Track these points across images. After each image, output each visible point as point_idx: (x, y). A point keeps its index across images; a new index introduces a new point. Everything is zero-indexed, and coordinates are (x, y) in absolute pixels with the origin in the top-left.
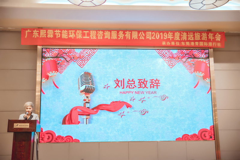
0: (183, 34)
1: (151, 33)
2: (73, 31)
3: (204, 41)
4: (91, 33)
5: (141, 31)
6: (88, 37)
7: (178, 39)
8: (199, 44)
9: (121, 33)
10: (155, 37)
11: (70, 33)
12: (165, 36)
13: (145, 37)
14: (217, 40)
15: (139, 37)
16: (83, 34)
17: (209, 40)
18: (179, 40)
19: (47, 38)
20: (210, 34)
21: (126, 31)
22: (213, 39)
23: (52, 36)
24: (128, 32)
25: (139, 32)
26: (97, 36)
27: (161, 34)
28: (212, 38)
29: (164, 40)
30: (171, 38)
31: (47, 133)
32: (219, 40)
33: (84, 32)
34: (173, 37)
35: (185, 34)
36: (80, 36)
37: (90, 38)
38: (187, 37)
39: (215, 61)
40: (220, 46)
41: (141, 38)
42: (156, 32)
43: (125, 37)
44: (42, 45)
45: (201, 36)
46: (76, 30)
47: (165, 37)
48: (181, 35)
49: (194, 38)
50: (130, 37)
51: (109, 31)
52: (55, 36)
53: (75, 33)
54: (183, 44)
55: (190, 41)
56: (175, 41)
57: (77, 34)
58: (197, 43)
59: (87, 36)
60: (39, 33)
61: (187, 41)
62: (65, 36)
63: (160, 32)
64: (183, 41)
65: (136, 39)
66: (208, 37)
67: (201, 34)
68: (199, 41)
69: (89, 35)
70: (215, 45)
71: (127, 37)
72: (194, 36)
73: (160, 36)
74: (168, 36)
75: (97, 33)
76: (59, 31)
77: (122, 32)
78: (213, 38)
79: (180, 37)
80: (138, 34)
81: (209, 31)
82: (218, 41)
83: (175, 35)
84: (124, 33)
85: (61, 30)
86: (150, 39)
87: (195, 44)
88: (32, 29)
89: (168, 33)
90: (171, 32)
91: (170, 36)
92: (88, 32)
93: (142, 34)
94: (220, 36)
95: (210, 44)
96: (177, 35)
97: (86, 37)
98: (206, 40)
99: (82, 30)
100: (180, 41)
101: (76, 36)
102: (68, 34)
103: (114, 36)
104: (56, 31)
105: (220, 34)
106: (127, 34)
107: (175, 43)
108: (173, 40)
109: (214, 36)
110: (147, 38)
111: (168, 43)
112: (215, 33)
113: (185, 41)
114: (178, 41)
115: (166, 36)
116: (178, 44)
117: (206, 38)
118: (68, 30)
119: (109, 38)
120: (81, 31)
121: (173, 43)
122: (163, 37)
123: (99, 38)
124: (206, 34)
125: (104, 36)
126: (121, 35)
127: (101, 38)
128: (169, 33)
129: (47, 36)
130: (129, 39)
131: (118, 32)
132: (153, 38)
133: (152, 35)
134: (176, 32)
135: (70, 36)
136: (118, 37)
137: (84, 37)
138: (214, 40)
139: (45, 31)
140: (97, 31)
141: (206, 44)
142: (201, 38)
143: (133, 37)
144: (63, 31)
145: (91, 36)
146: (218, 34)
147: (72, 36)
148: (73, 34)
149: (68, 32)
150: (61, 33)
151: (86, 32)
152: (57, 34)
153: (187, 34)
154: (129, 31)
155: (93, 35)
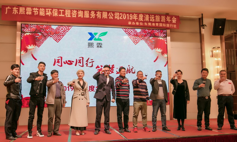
0: (145, 16)
1: (118, 13)
2: (50, 10)
3: (163, 23)
4: (66, 12)
5: (111, 12)
6: (64, 16)
7: (142, 20)
8: (159, 25)
9: (93, 13)
10: (122, 17)
11: (47, 11)
12: (130, 17)
13: (114, 17)
14: (173, 22)
15: (108, 17)
16: (59, 13)
17: (167, 22)
18: (143, 21)
19: (26, 15)
20: (168, 17)
21: (98, 11)
22: (170, 21)
23: (30, 13)
24: (99, 12)
25: (108, 12)
26: (71, 15)
27: (128, 15)
28: (169, 21)
29: (130, 20)
30: (136, 19)
31: (26, 100)
32: (175, 22)
33: (60, 10)
34: (137, 18)
35: (147, 16)
36: (56, 14)
37: (65, 16)
38: (149, 19)
39: (172, 40)
40: (175, 27)
41: (110, 18)
42: (123, 13)
43: (96, 17)
44: (21, 21)
45: (160, 18)
46: (52, 9)
47: (131, 18)
48: (145, 17)
49: (155, 20)
50: (100, 17)
51: (82, 10)
52: (33, 13)
53: (51, 11)
54: (146, 24)
55: (152, 22)
56: (139, 22)
57: (53, 12)
58: (157, 24)
59: (63, 14)
60: (18, 10)
61: (150, 22)
62: (42, 13)
63: (126, 13)
64: (145, 22)
65: (106, 18)
66: (166, 19)
67: (161, 17)
68: (159, 22)
69: (64, 13)
70: (171, 26)
71: (98, 17)
72: (155, 18)
73: (127, 17)
74: (133, 17)
75: (71, 12)
76: (37, 9)
77: (94, 12)
78: (170, 20)
79: (144, 18)
80: (108, 14)
81: (167, 15)
82: (174, 24)
83: (139, 16)
84: (96, 13)
85: (39, 8)
86: (118, 19)
87: (155, 25)
88: (12, 7)
89: (133, 15)
90: (136, 13)
91: (135, 18)
92: (63, 10)
93: (111, 14)
94: (175, 19)
95: (168, 25)
96: (141, 16)
97: (61, 15)
98: (165, 22)
99: (58, 9)
100: (143, 22)
101: (52, 13)
102: (45, 12)
103: (87, 15)
104: (34, 9)
105: (175, 18)
106: (98, 14)
107: (139, 23)
108: (137, 21)
109: (171, 19)
110: (115, 18)
111: (134, 23)
112: (171, 17)
113: (147, 22)
114: (141, 21)
115: (132, 17)
116: (141, 24)
117: (165, 20)
118: (45, 8)
119: (82, 17)
120: (57, 10)
121: (137, 23)
122: (129, 17)
123: (73, 16)
124: (164, 17)
125: (77, 15)
126: (93, 15)
127: (75, 17)
128: (134, 14)
129: (25, 13)
130: (100, 18)
131: (90, 11)
132: (120, 18)
133: (120, 16)
134: (140, 14)
135: (47, 14)
136: (90, 16)
137: (60, 15)
138: (171, 22)
139: (24, 8)
140: (71, 10)
141: (164, 25)
142: (160, 20)
143: (103, 17)
144: (41, 9)
145: (66, 14)
146: (174, 17)
147: (49, 14)
148: (50, 12)
149: (45, 10)
150: (39, 11)
151: (62, 11)
152: (35, 12)
153: (149, 16)
154: (100, 11)
155: (68, 14)
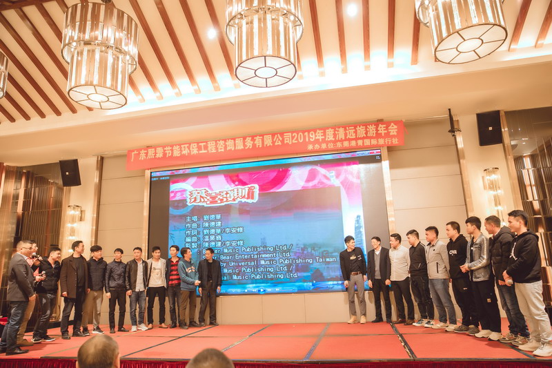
0: (338, 131)
1: (290, 134)
2: (186, 146)
3: (371, 138)
4: (209, 145)
5: (277, 134)
6: (206, 151)
7: (331, 138)
8: (363, 143)
9: (249, 140)
10: (297, 139)
11: (183, 149)
12: (311, 136)
13: (283, 141)
14: (391, 134)
15: (273, 142)
16: (199, 148)
17: (378, 136)
18: (333, 139)
19: (155, 158)
20: (380, 126)
21: (256, 136)
22: (385, 133)
23: (161, 155)
24: (258, 137)
25: (273, 135)
26: (217, 149)
27: (306, 134)
28: (383, 132)
29: (310, 142)
30: (321, 138)
32: (395, 134)
33: (200, 144)
34: (323, 137)
35: (341, 130)
36: (195, 151)
37: (208, 151)
38: (346, 135)
39: (392, 167)
40: (397, 143)
41: (276, 144)
42: (298, 132)
43: (254, 145)
44: (151, 169)
45: (366, 130)
46: (190, 144)
47: (312, 138)
48: (336, 132)
49: (356, 135)
50: (261, 144)
51: (232, 139)
52: (165, 154)
53: (189, 148)
54: (339, 145)
55: (350, 140)
56: (327, 143)
57: (191, 149)
58: (360, 142)
59: (205, 150)
60: (147, 154)
61: (346, 140)
62: (176, 153)
63: (304, 132)
64: (339, 141)
65: (270, 146)
66: (377, 130)
67: (366, 128)
68: (363, 138)
69: (206, 148)
70: (388, 142)
71: (257, 145)
72: (356, 132)
73: (305, 137)
74: (316, 136)
75: (216, 144)
76: (170, 148)
77: (250, 138)
78: (386, 131)
79: (335, 135)
80: (273, 138)
81: (379, 122)
82: (393, 136)
83: (327, 133)
84: (253, 140)
85: (172, 146)
86: (290, 143)
87: (357, 144)
88: (139, 150)
89: (315, 132)
90: (320, 129)
91: (319, 136)
92: (205, 144)
93: (278, 137)
94: (396, 127)
95: (381, 141)
96: (329, 133)
97: (203, 151)
98: (374, 135)
99: (198, 143)
100: (335, 142)
101: (190, 151)
102: (181, 151)
103: (240, 146)
104: (166, 149)
105: (395, 124)
106: (257, 140)
107: (327, 145)
108: (324, 141)
109: (387, 128)
110: (285, 142)
111: (317, 146)
112: (388, 124)
113: (342, 141)
114: (331, 141)
115: (314, 136)
116: (331, 146)
117: (375, 132)
118: (180, 145)
119: (233, 149)
120: (196, 144)
121: (324, 146)
122: (309, 138)
123: (220, 151)
124: (374, 126)
125: (226, 147)
126: (249, 143)
127: (223, 150)
128: (318, 131)
129: (155, 156)
130: (260, 146)
131: (244, 138)
132: (294, 141)
133: (293, 137)
134: (328, 128)
135: (184, 152)
136: (245, 146)
137: (201, 152)
138: (388, 135)
139: (153, 149)
140: (216, 141)
141: (374, 142)
142: (366, 133)
143: (265, 143)
144: (175, 148)
145: (209, 149)
146: (392, 124)
147: (185, 152)
148: (187, 149)
149: (181, 148)
150: (172, 150)
151: (202, 144)
152: (168, 152)
153: (345, 130)
154: (260, 136)
155: (212, 148)
